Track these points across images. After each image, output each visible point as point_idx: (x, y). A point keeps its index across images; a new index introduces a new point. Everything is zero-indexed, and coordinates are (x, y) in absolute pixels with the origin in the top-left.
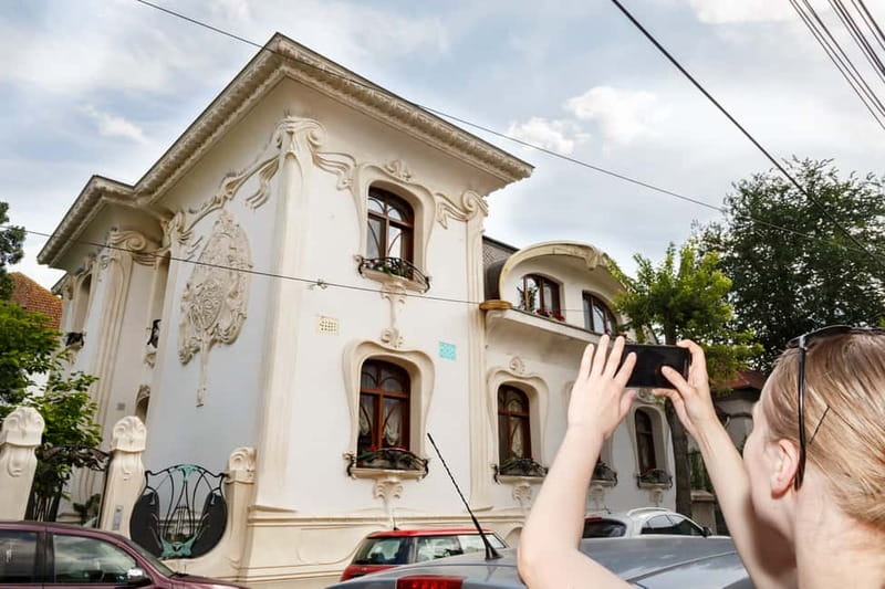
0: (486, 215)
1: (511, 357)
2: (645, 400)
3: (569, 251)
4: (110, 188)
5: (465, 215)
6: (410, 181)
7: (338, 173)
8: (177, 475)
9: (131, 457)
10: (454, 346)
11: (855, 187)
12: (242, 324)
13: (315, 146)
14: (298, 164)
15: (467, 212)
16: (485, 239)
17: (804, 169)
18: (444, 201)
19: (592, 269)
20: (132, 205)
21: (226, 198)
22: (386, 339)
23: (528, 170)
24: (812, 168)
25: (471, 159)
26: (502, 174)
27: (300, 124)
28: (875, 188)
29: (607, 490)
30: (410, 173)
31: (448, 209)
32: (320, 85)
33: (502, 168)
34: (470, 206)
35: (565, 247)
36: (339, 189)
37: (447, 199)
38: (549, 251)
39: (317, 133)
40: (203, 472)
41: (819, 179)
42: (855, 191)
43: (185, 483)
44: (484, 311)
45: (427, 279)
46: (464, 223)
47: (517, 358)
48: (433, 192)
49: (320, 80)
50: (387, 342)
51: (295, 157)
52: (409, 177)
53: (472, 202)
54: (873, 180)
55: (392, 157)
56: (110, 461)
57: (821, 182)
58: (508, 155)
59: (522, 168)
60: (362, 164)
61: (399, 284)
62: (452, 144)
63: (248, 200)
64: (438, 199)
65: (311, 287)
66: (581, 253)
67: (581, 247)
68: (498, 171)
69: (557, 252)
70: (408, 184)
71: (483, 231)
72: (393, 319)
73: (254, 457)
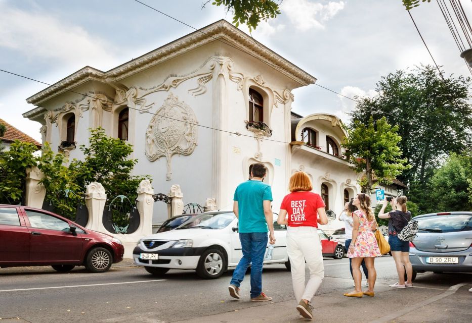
0: (293, 101)
1: (299, 165)
2: (348, 185)
3: (325, 118)
4: (94, 72)
5: (284, 100)
6: (264, 85)
7: (237, 83)
8: (191, 207)
9: (179, 199)
10: (280, 160)
11: (452, 82)
12: (194, 148)
13: (229, 70)
14: (224, 79)
15: (285, 99)
16: (292, 113)
17: (426, 70)
18: (277, 95)
19: (333, 126)
20: (103, 81)
21: (171, 86)
22: (257, 156)
23: (314, 80)
24: (431, 70)
25: (291, 75)
26: (302, 82)
27: (225, 60)
28: (462, 83)
29: (332, 221)
30: (264, 82)
31: (278, 98)
32: (235, 42)
33: (303, 80)
34: (287, 97)
35: (323, 116)
36: (238, 90)
37: (278, 94)
38: (316, 118)
39: (231, 64)
40: (199, 206)
41: (434, 76)
42: (452, 84)
43: (194, 210)
44: (291, 145)
45: (271, 131)
46: (283, 105)
47: (302, 166)
48: (273, 90)
49: (235, 40)
50: (257, 158)
51: (223, 76)
52: (263, 83)
53: (288, 95)
54: (462, 80)
55: (257, 74)
56: (171, 201)
57: (435, 77)
58: (307, 74)
59: (312, 80)
60: (247, 78)
61: (262, 133)
62: (290, 72)
63: (189, 90)
64: (275, 94)
65: (230, 135)
66: (330, 119)
67: (331, 116)
68: (301, 81)
69: (320, 118)
70: (263, 87)
71: (291, 108)
72: (259, 149)
73: (216, 202)
